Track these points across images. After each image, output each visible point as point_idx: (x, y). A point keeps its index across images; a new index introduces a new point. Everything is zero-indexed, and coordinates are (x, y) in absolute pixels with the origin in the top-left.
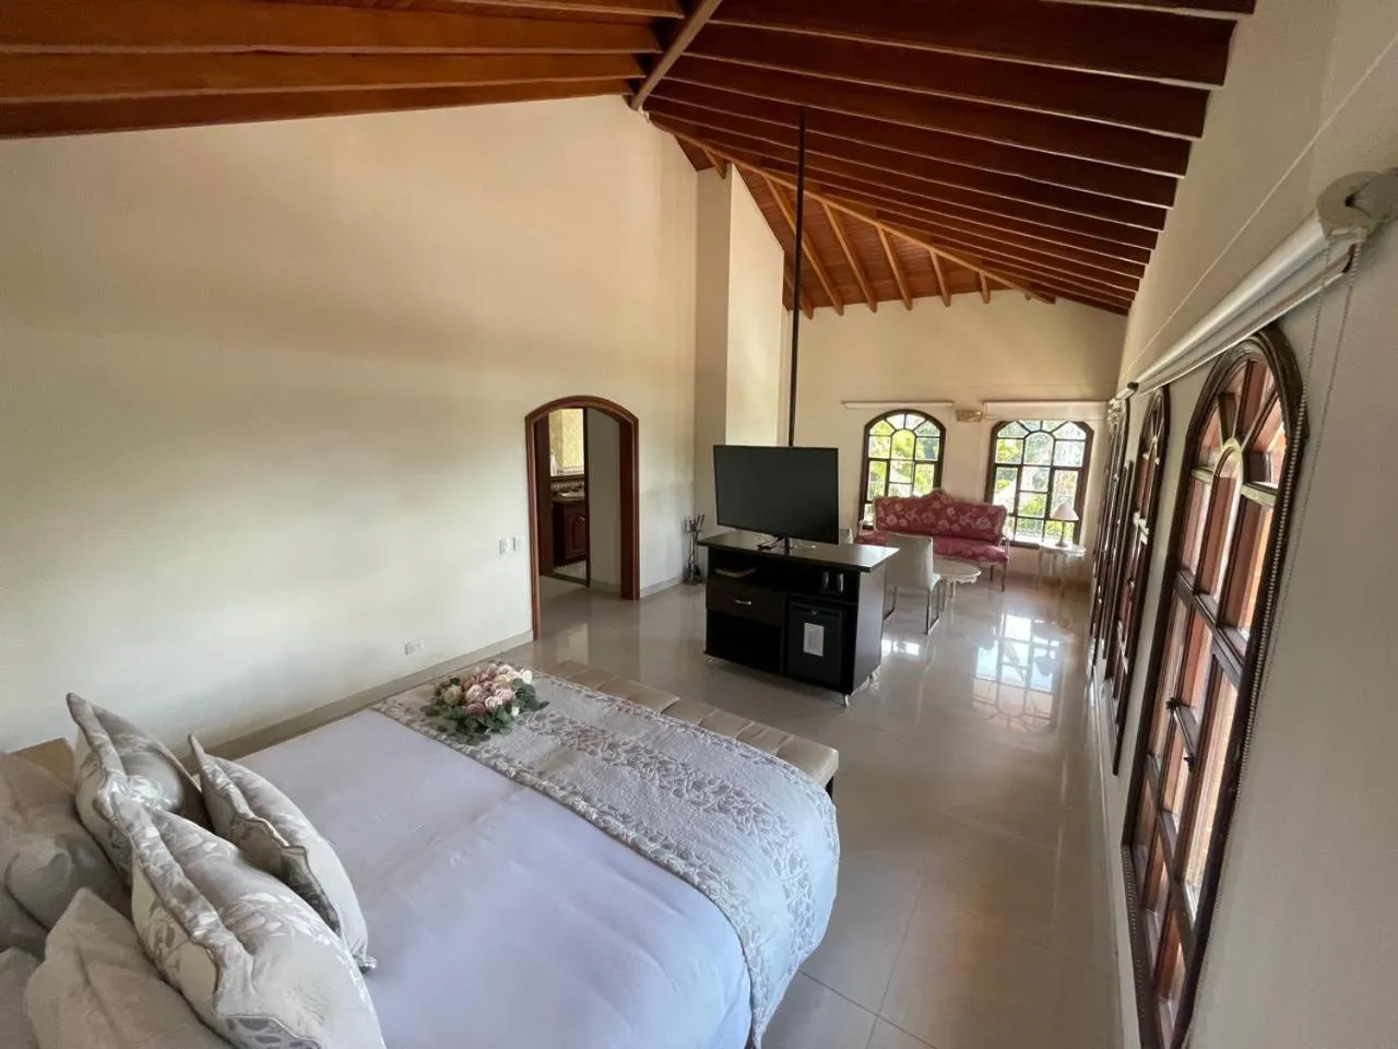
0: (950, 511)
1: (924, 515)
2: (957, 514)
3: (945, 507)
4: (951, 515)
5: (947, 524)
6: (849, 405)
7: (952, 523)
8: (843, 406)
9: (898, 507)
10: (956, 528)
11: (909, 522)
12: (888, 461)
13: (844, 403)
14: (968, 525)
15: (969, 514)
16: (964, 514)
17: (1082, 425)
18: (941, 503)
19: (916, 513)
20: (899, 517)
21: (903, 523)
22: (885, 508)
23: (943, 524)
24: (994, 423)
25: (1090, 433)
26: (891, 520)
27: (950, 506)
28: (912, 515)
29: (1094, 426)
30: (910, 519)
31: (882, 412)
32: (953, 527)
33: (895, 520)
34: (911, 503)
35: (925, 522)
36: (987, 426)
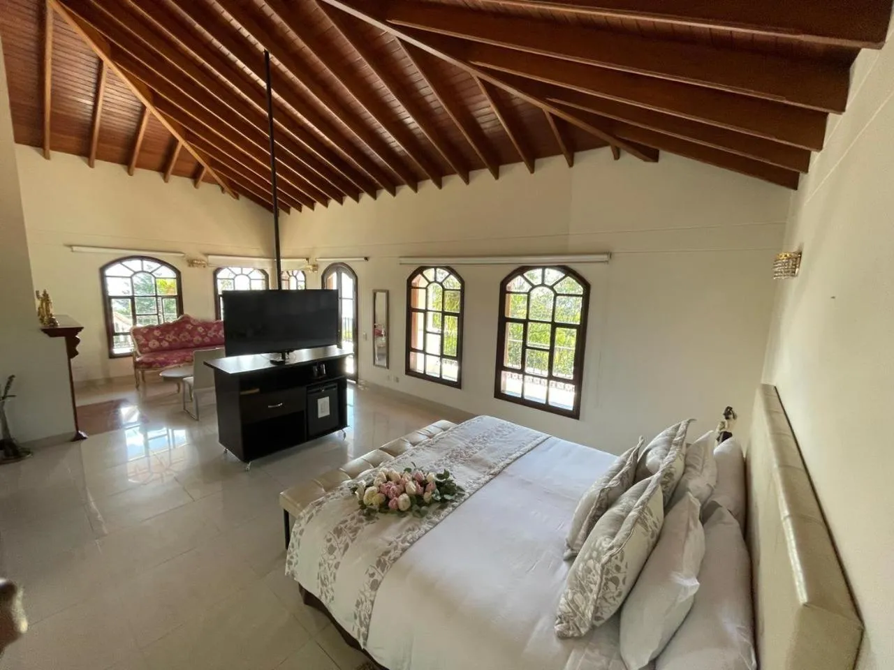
0: (200, 329)
1: (181, 335)
2: (205, 331)
3: (195, 327)
4: (201, 331)
5: (200, 339)
6: (75, 248)
7: (203, 337)
8: (69, 249)
9: (156, 333)
10: (207, 340)
11: (169, 342)
12: (132, 298)
13: (71, 246)
14: (215, 336)
15: (213, 329)
16: (210, 329)
17: (263, 272)
18: (192, 325)
19: (174, 335)
20: (159, 340)
21: (165, 344)
22: (144, 335)
23: (197, 339)
24: (214, 269)
25: (267, 276)
26: (153, 344)
27: (199, 326)
28: (171, 337)
29: (268, 272)
30: (171, 340)
31: (117, 257)
32: (204, 339)
33: (157, 343)
34: (166, 328)
35: (183, 340)
36: (211, 270)
